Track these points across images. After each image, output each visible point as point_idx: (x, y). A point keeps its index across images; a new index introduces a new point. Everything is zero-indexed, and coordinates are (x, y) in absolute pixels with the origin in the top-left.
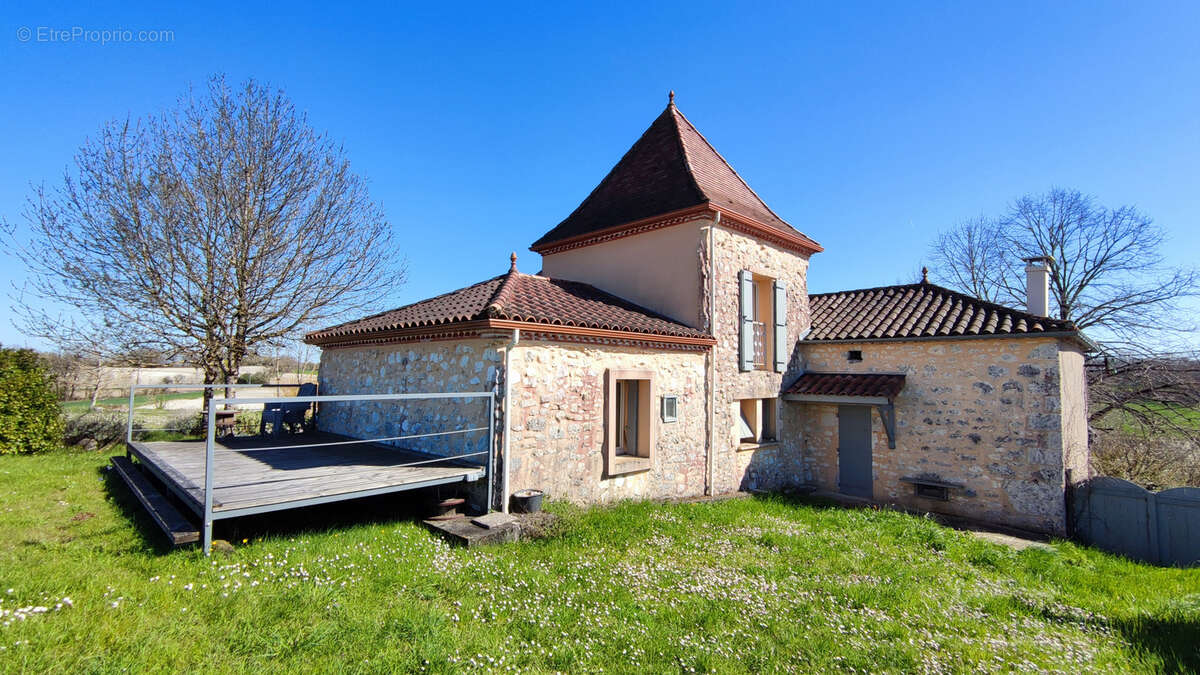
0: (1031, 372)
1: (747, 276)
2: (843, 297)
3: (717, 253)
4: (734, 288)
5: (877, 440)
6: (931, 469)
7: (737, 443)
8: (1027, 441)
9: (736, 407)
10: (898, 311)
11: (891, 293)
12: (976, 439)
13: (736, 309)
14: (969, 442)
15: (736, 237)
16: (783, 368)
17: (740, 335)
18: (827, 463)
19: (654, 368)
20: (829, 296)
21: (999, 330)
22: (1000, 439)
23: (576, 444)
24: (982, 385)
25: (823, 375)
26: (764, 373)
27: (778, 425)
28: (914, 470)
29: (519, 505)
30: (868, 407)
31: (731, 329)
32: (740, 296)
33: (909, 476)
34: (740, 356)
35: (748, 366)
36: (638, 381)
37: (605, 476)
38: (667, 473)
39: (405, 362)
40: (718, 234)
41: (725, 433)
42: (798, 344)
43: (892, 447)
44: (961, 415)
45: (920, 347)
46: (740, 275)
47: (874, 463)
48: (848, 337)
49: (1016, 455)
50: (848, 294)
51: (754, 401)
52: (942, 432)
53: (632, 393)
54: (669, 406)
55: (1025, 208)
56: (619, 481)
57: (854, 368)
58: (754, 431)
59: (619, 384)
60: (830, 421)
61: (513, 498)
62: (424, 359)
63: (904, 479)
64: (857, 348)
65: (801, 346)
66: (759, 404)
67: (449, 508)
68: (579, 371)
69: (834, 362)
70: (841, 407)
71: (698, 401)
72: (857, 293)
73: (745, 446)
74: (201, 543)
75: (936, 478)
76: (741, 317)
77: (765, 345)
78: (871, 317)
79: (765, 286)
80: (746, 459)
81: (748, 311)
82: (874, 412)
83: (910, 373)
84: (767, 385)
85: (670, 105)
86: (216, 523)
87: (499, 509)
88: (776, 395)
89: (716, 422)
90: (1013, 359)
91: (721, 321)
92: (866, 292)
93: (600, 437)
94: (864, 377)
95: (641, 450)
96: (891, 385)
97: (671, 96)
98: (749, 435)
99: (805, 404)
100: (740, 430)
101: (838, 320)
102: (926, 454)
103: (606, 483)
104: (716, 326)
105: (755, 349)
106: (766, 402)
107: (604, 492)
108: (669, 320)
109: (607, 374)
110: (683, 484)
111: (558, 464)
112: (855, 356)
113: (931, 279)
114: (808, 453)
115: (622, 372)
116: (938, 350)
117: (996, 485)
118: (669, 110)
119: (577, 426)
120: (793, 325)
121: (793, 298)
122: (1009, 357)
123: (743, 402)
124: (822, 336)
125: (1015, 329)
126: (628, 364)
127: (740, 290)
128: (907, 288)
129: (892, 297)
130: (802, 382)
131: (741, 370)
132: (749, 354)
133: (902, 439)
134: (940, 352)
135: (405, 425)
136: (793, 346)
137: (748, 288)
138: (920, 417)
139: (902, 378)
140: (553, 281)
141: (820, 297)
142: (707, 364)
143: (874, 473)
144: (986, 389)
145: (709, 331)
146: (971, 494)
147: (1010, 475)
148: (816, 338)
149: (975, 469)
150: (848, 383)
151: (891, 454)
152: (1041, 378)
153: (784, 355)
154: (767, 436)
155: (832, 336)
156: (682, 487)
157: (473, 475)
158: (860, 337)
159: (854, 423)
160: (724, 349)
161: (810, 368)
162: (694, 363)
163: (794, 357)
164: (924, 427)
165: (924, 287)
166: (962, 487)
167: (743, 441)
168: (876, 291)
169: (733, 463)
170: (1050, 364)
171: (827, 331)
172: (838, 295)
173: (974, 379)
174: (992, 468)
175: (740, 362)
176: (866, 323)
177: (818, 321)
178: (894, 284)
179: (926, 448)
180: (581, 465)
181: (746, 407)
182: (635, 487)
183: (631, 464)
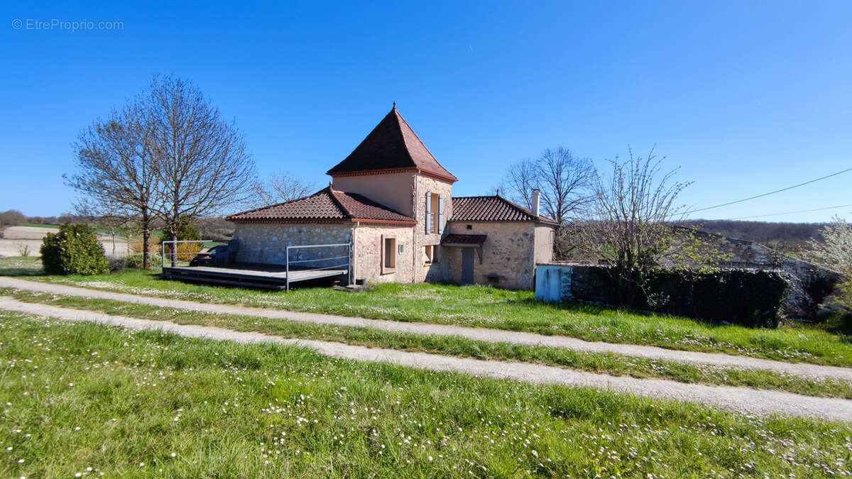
0: (526, 235)
1: (429, 194)
2: (466, 199)
3: (418, 186)
4: (424, 200)
5: (476, 261)
6: (493, 271)
7: (424, 264)
8: (524, 260)
9: (424, 248)
10: (486, 208)
11: (485, 199)
12: (509, 259)
13: (424, 208)
14: (506, 260)
15: (425, 178)
16: (441, 232)
17: (426, 219)
18: (458, 272)
19: (396, 233)
20: (460, 198)
21: (522, 219)
22: (516, 259)
23: (373, 262)
24: (511, 239)
25: (457, 235)
26: (434, 234)
27: (439, 256)
28: (488, 272)
29: (360, 282)
30: (473, 248)
31: (422, 217)
32: (426, 203)
33: (486, 274)
34: (426, 228)
35: (429, 232)
36: (390, 239)
37: (382, 274)
38: (401, 274)
39: (300, 232)
40: (419, 178)
41: (420, 259)
42: (447, 221)
43: (481, 264)
44: (504, 251)
45: (492, 224)
46: (426, 194)
47: (475, 271)
48: (467, 220)
49: (520, 264)
50: (468, 198)
51: (430, 246)
52: (498, 257)
53: (389, 243)
54: (401, 248)
55: (548, 154)
56: (385, 276)
57: (469, 232)
58: (430, 259)
59: (386, 239)
60: (459, 254)
61: (357, 280)
62: (312, 231)
63: (485, 276)
64: (470, 224)
65: (449, 223)
66: (432, 247)
67: (335, 284)
68: (373, 236)
69: (461, 229)
70: (463, 248)
71: (411, 246)
72: (472, 198)
73: (426, 265)
74: (286, 289)
75: (495, 274)
76: (426, 212)
77: (434, 222)
78: (476, 211)
79: (435, 197)
80: (427, 269)
81: (429, 210)
82: (475, 250)
83: (488, 234)
84: (435, 239)
85: (394, 108)
86: (290, 283)
87: (353, 284)
88: (438, 243)
89: (417, 255)
90: (521, 230)
91: (419, 214)
92: (476, 198)
93: (380, 260)
94: (473, 236)
95: (392, 265)
96: (481, 239)
97: (394, 104)
98: (428, 260)
99: (450, 247)
100: (425, 258)
101: (464, 211)
102: (492, 265)
103: (381, 277)
104: (418, 216)
105: (431, 224)
106: (435, 246)
107: (381, 279)
108: (400, 214)
109: (382, 236)
110: (405, 279)
111: (368, 268)
112: (469, 227)
113: (500, 194)
114: (450, 268)
115: (387, 236)
116: (498, 226)
117: (514, 276)
118: (393, 112)
119: (373, 255)
120: (446, 213)
121: (446, 202)
122: (520, 229)
123: (426, 246)
124: (457, 219)
125: (527, 220)
126: (389, 232)
127: (426, 200)
128: (491, 197)
129: (485, 202)
130: (449, 238)
131: (426, 233)
132: (429, 227)
133: (485, 260)
134: (499, 227)
135: (300, 257)
136: (445, 223)
137: (429, 198)
138: (491, 251)
139: (486, 236)
140: (346, 194)
141: (457, 199)
142: (414, 231)
143: (474, 274)
144: (513, 241)
145: (415, 219)
146: (506, 279)
147: (518, 272)
148: (455, 220)
149: (509, 270)
150: (466, 238)
151: (480, 266)
152: (529, 237)
153: (442, 227)
154: (435, 261)
155: (461, 219)
156: (405, 280)
157: (345, 272)
158: (471, 220)
159: (468, 254)
160: (420, 225)
161: (452, 232)
162: (409, 231)
163: (446, 228)
164: (492, 255)
165: (497, 198)
166: (503, 277)
167: (426, 262)
168: (479, 198)
169: (423, 271)
170: (532, 232)
171: (459, 216)
172: (464, 198)
173: (509, 237)
174: (513, 269)
175: (426, 230)
176: (474, 213)
177: (456, 211)
178: (486, 195)
179: (492, 263)
180: (374, 270)
181: (428, 248)
182: (390, 279)
183: (389, 270)
